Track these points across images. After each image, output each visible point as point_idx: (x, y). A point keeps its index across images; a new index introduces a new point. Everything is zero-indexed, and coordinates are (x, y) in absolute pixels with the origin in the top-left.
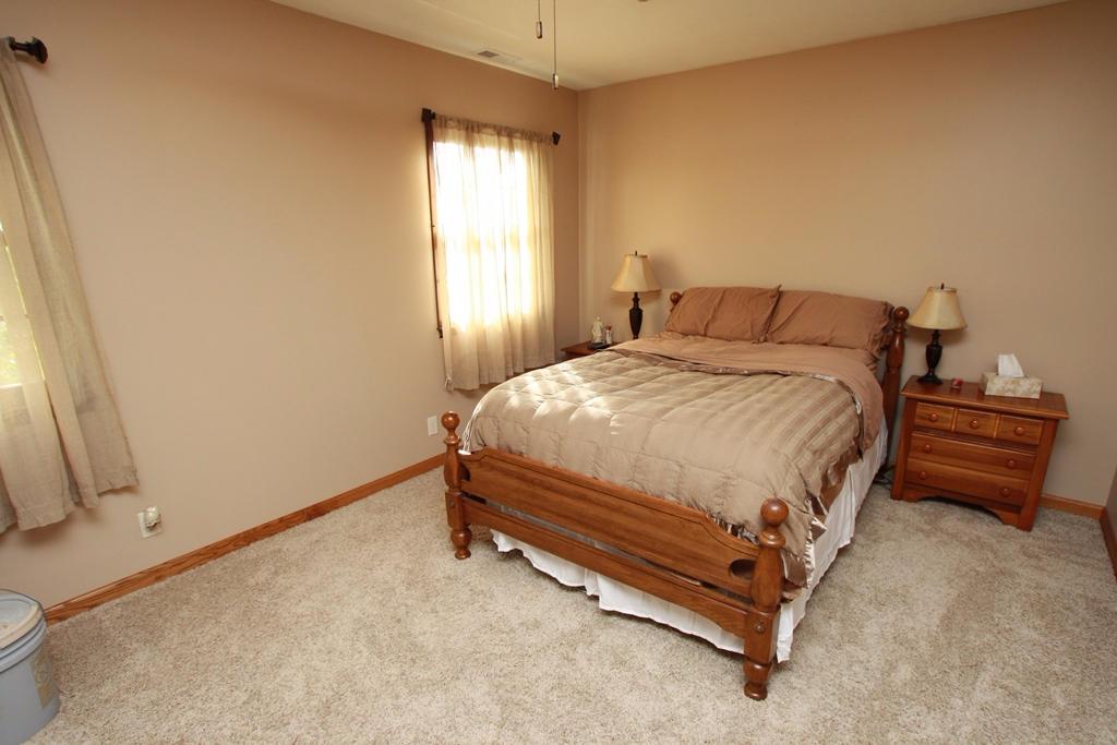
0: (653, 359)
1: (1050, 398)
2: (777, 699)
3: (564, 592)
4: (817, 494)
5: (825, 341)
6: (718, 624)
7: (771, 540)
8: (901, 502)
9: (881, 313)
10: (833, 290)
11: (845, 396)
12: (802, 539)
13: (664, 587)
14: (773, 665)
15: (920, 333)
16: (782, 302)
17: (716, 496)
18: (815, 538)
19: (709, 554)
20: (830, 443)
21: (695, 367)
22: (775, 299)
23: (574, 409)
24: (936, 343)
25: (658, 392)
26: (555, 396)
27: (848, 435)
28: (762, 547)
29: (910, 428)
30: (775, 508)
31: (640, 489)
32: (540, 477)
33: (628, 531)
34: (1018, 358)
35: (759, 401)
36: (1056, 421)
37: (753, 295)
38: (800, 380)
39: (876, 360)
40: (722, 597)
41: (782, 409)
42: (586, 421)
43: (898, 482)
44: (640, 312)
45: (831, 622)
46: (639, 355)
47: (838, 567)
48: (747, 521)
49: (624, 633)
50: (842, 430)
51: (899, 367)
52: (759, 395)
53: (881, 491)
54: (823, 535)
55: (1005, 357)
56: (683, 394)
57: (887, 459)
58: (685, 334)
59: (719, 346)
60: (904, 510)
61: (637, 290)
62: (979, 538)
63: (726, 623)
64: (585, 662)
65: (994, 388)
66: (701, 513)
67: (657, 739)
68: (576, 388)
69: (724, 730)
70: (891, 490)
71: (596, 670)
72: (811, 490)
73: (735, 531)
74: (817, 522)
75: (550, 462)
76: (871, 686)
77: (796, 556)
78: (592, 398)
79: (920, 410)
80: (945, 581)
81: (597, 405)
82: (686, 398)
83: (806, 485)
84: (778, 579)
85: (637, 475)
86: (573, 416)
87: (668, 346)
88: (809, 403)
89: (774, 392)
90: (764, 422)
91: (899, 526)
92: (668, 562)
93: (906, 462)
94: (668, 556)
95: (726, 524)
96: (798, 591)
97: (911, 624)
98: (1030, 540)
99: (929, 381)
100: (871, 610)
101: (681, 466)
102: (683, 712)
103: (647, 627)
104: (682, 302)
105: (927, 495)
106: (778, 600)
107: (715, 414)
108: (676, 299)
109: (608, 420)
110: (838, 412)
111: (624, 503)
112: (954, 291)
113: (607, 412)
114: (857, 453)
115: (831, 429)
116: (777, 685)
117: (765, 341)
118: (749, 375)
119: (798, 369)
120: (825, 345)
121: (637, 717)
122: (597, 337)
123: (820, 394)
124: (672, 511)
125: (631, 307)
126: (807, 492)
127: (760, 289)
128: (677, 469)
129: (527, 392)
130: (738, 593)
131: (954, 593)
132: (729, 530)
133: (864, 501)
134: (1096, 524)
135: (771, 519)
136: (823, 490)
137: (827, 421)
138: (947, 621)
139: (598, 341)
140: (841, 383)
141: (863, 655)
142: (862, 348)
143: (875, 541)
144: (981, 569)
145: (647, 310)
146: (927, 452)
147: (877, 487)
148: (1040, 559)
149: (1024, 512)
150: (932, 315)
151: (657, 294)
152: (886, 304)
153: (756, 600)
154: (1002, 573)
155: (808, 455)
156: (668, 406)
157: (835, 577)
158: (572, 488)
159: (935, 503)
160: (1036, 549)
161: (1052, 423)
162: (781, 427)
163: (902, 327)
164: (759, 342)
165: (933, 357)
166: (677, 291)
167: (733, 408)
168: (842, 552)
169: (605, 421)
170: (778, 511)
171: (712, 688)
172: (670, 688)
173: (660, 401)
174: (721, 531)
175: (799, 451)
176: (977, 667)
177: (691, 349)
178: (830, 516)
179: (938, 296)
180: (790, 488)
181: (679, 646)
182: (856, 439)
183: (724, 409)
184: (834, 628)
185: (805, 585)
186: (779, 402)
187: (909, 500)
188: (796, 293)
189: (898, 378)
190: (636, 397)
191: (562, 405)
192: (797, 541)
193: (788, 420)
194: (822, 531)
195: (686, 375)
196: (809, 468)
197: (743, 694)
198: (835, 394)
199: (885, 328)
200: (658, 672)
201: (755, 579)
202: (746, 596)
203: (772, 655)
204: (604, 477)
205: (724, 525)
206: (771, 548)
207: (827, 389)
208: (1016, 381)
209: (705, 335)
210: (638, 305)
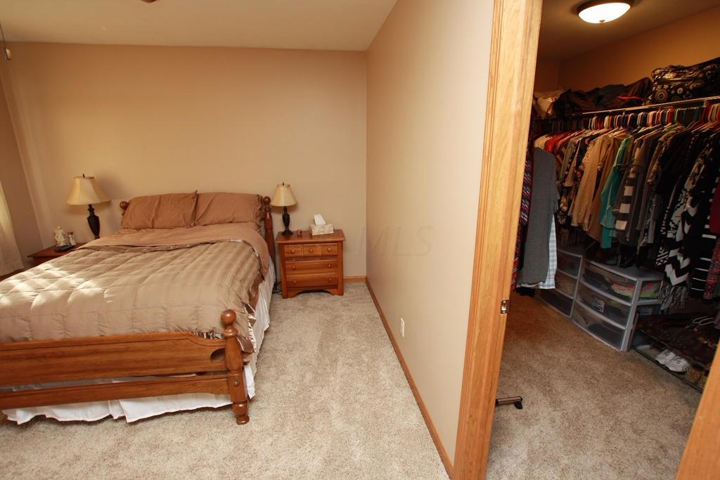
0: (119, 249)
1: (338, 232)
2: (255, 418)
3: (94, 427)
4: (247, 302)
5: (230, 220)
6: (212, 393)
7: (230, 333)
8: (289, 299)
9: (257, 201)
10: (229, 191)
11: (248, 248)
12: (246, 327)
13: (171, 387)
14: (248, 401)
15: (278, 209)
16: (200, 200)
17: (193, 319)
18: (252, 325)
19: (196, 355)
20: (247, 273)
21: (153, 249)
22: (195, 199)
23: (68, 294)
24: (286, 213)
25: (132, 268)
26: (47, 288)
27: (255, 268)
28: (226, 338)
29: (284, 260)
30: (228, 315)
31: (140, 332)
32: (50, 350)
33: (137, 362)
34: (323, 217)
35: (203, 260)
36: (342, 242)
37: (179, 199)
38: (222, 244)
39: (259, 227)
40: (211, 377)
41: (217, 261)
42: (83, 300)
43: (285, 289)
44: (97, 219)
45: (271, 369)
46: (107, 248)
47: (266, 341)
48: (214, 328)
49: (151, 430)
50: (252, 266)
51: (272, 228)
52: (201, 257)
53: (277, 296)
54: (256, 323)
55: (317, 216)
56: (152, 267)
57: (276, 279)
58: (138, 229)
59: (166, 233)
60: (291, 302)
61: (91, 202)
62: (325, 305)
63: (216, 391)
64: (129, 461)
65: (315, 233)
66: (185, 333)
67: (195, 474)
68: (65, 279)
69: (232, 448)
70: (281, 294)
71: (139, 461)
72: (244, 301)
73: (208, 337)
74: (251, 317)
75: (58, 336)
76: (297, 389)
77: (245, 338)
78: (82, 283)
79: (286, 249)
80: (315, 330)
81: (87, 287)
82: (154, 268)
83: (241, 299)
84: (239, 353)
85: (134, 324)
86: (70, 299)
87: (128, 238)
88: (231, 256)
89: (210, 254)
90: (209, 271)
91: (290, 311)
92: (171, 370)
93: (285, 277)
94: (170, 367)
95: (202, 334)
96: (251, 355)
97: (306, 354)
98: (344, 299)
99: (287, 234)
100: (288, 356)
101: (165, 309)
102: (206, 451)
103: (166, 419)
104: (130, 208)
105: (298, 292)
106: (242, 364)
107: (178, 273)
108: (125, 206)
109: (101, 294)
110: (247, 257)
111: (130, 345)
112: (289, 186)
113: (98, 289)
114: (262, 278)
115: (246, 267)
116: (253, 412)
117: (195, 225)
118: (191, 247)
119: (220, 239)
120: (231, 222)
121: (177, 470)
122: (61, 241)
123: (235, 250)
124: (167, 338)
125: (88, 215)
126: (243, 303)
127: (184, 194)
128: (163, 311)
129: (17, 292)
130: (220, 370)
131: (320, 333)
132: (205, 337)
133: (271, 303)
134: (364, 284)
135: (227, 321)
136: (250, 300)
137: (243, 263)
138: (321, 346)
139: (62, 244)
140: (245, 242)
141: (289, 378)
142: (251, 221)
143: (281, 322)
144: (328, 319)
145: (102, 215)
146: (294, 270)
147: (275, 294)
148: (348, 306)
149: (339, 287)
150: (281, 200)
151: (108, 204)
152: (258, 196)
153: (230, 369)
154: (336, 317)
155: (238, 283)
156: (144, 276)
157: (266, 347)
158: (84, 349)
159: (303, 294)
160: (346, 302)
161: (340, 244)
162: (219, 272)
163: (269, 208)
164: (191, 227)
165: (286, 221)
166: (125, 200)
167: (187, 268)
168: (266, 332)
169: (99, 296)
170: (231, 316)
171: (218, 431)
172: (193, 444)
173: (136, 274)
174: (200, 339)
175: (233, 282)
176: (336, 361)
177: (147, 238)
178: (256, 313)
179: (282, 189)
180: (234, 303)
181: (191, 420)
182: (259, 270)
183: (183, 269)
184: (273, 371)
185: (253, 351)
186: (214, 258)
187: (292, 297)
188: (208, 195)
189: (272, 234)
190: (119, 275)
191: (57, 294)
192: (244, 330)
193: (222, 267)
194: (255, 321)
195: (148, 255)
196: (240, 290)
197: (237, 425)
198: (243, 248)
199: (260, 209)
200: (183, 439)
201: (227, 356)
202: (224, 369)
203: (246, 396)
204: (109, 332)
205: (201, 335)
206: (231, 337)
207: (239, 246)
208: (323, 227)
209: (153, 228)
210: (93, 213)
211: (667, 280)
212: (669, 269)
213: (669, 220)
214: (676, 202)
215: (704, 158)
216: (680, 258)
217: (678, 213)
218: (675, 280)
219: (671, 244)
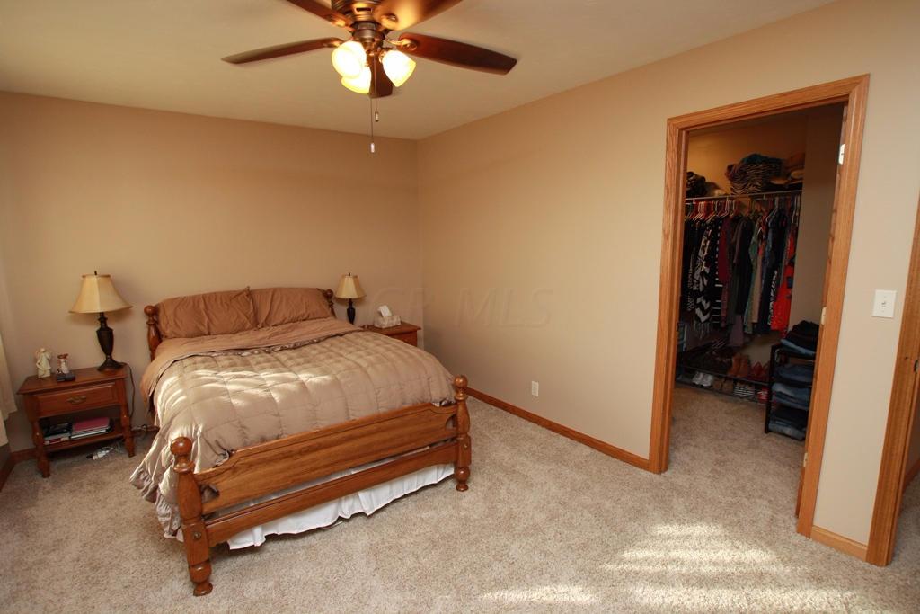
7: (461, 397)
16: (257, 297)
22: (250, 297)
24: (351, 306)
28: (458, 403)
33: (385, 441)
34: (388, 308)
36: (416, 331)
37: (229, 297)
40: (443, 446)
44: (110, 332)
55: (383, 308)
61: (103, 309)
63: (447, 459)
95: (437, 404)
108: (152, 312)
112: (356, 277)
117: (263, 326)
125: (98, 327)
127: (233, 292)
130: (450, 437)
152: (319, 289)
161: (414, 334)
165: (351, 315)
166: (149, 304)
179: (349, 280)
188: (263, 291)
202: (454, 436)
206: (461, 401)
208: (390, 318)
209: (209, 334)
210: (106, 325)
211: (699, 319)
212: (698, 311)
213: (693, 277)
214: (695, 266)
215: (707, 236)
216: (704, 302)
217: (698, 272)
218: (703, 318)
219: (697, 294)
